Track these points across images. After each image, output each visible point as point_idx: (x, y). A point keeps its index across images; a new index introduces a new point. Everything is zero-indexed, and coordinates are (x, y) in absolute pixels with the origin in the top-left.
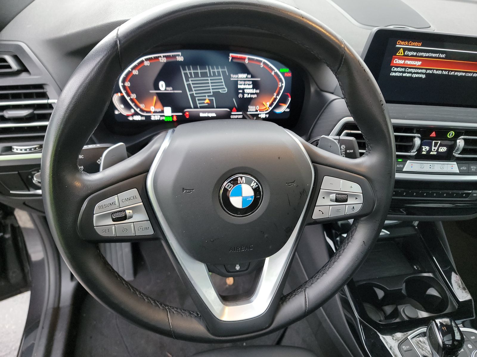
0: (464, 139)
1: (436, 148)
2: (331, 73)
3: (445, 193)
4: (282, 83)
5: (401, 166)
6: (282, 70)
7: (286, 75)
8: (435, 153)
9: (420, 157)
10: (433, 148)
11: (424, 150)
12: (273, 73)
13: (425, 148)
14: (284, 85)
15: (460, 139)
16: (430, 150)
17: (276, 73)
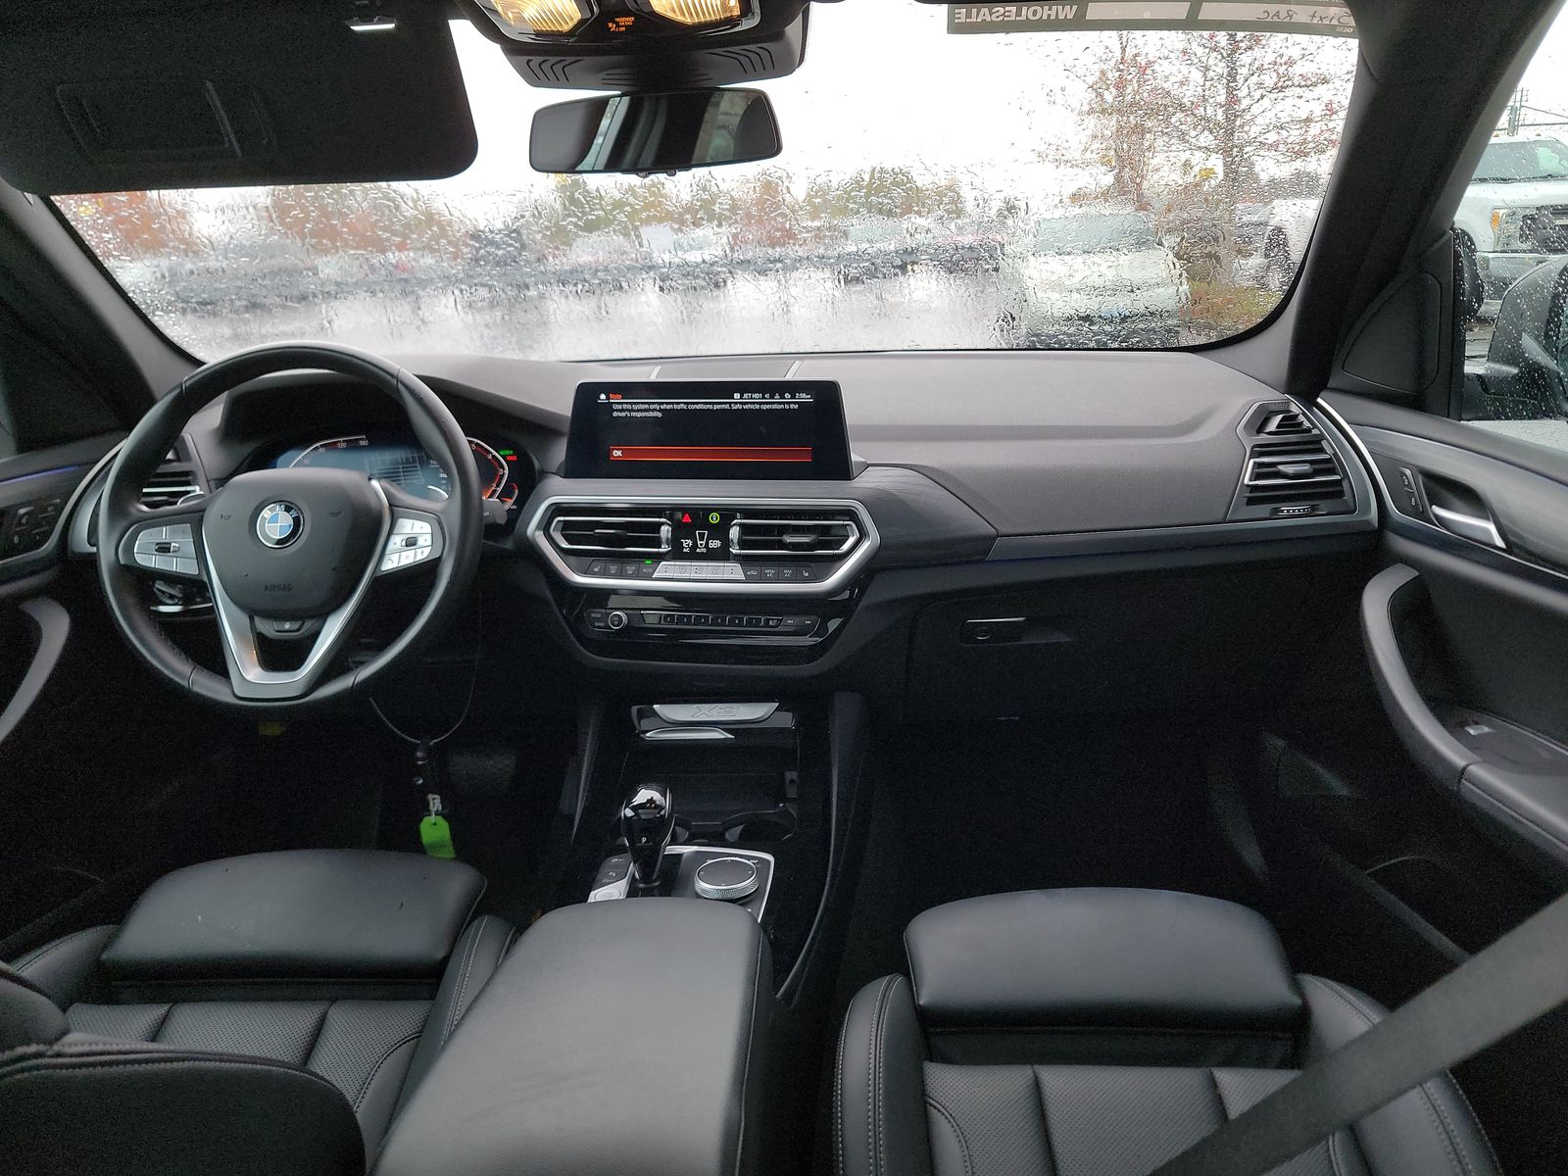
0: (740, 525)
1: (704, 542)
2: (566, 441)
3: (719, 617)
4: (504, 469)
5: (651, 570)
6: (502, 453)
7: (508, 458)
8: (704, 550)
9: (677, 554)
10: (699, 542)
11: (684, 545)
12: (490, 457)
13: (687, 543)
14: (507, 471)
15: (734, 525)
16: (695, 545)
17: (494, 456)
